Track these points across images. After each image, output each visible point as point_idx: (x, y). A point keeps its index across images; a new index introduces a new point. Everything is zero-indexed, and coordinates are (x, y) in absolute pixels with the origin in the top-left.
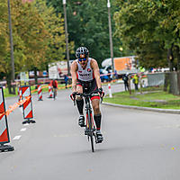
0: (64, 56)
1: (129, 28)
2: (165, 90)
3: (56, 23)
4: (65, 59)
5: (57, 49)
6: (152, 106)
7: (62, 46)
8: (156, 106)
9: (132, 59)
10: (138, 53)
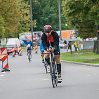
0: (29, 29)
1: (72, 11)
2: (94, 52)
3: (25, 8)
4: (30, 31)
5: (25, 24)
6: (85, 62)
7: (29, 22)
8: (88, 62)
9: (73, 31)
10: (77, 28)
